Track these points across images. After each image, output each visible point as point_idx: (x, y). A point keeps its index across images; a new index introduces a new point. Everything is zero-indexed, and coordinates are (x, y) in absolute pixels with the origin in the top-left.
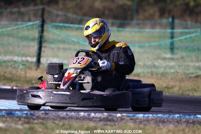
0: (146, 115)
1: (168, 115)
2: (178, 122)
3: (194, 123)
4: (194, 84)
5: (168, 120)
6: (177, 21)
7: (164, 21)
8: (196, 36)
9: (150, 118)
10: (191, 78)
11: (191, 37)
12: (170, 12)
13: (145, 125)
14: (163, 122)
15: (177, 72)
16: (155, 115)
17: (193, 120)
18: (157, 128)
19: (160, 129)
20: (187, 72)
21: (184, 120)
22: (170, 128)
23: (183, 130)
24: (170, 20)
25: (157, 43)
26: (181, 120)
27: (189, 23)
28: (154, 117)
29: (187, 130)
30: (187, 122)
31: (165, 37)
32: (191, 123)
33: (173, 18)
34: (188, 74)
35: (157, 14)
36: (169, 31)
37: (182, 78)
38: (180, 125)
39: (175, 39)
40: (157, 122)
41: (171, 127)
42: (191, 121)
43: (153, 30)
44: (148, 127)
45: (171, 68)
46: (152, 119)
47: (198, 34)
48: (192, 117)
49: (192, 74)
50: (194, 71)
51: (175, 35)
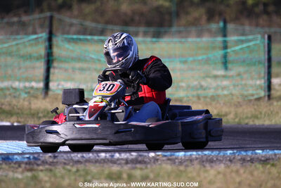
0: (189, 153)
1: (218, 152)
2: (230, 161)
3: (252, 161)
4: (255, 109)
5: (217, 159)
6: (230, 26)
7: (214, 26)
8: (255, 45)
9: (194, 156)
10: (250, 101)
11: (248, 47)
12: (221, 14)
13: (187, 166)
14: (211, 161)
15: (232, 94)
16: (200, 153)
17: (250, 157)
18: (203, 169)
19: (206, 171)
20: (245, 93)
21: (239, 157)
22: (220, 169)
23: (237, 172)
24: (221, 24)
25: (204, 57)
26: (234, 158)
27: (247, 28)
28: (199, 155)
29: (242, 171)
30: (243, 160)
31: (214, 48)
32: (248, 161)
33: (225, 22)
34: (246, 96)
35: (204, 18)
36: (220, 39)
37: (239, 102)
38: (233, 165)
39: (229, 50)
40: (203, 162)
41: (222, 167)
42: (249, 159)
43: (198, 40)
44: (190, 169)
45: (224, 88)
46: (197, 159)
47: (258, 42)
48: (250, 153)
49: (253, 95)
50: (254, 92)
51: (229, 44)
